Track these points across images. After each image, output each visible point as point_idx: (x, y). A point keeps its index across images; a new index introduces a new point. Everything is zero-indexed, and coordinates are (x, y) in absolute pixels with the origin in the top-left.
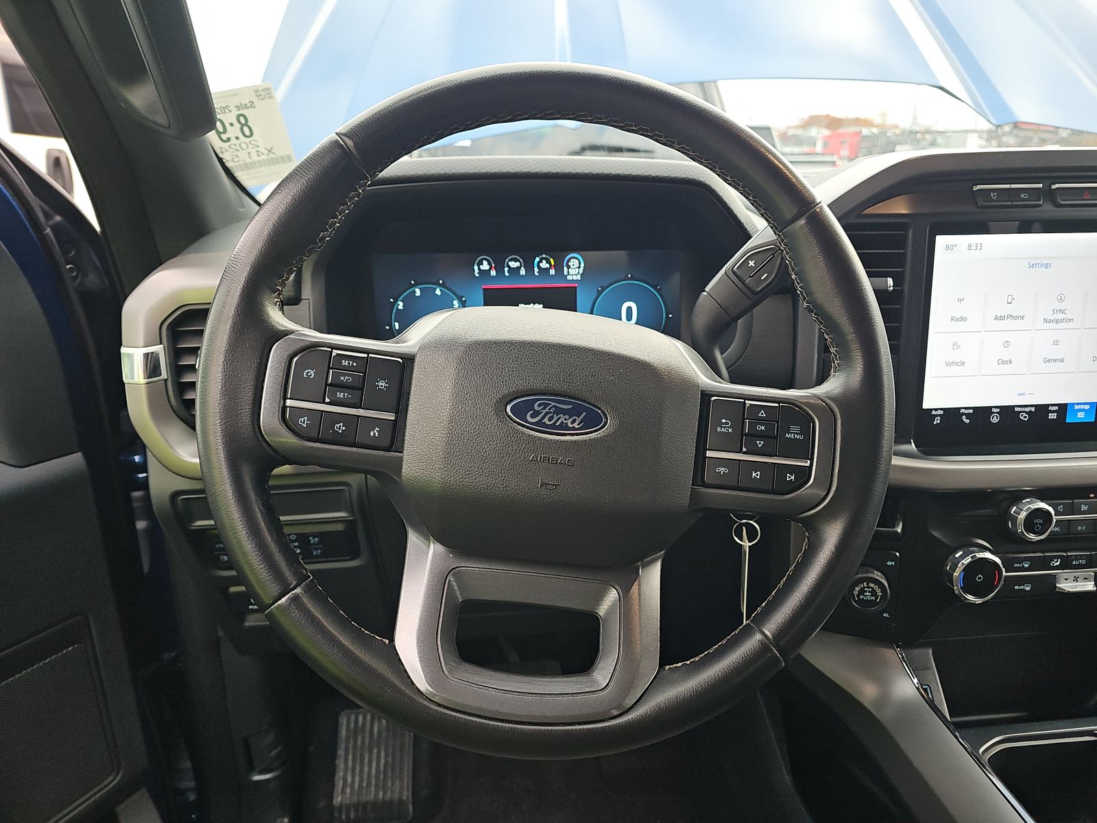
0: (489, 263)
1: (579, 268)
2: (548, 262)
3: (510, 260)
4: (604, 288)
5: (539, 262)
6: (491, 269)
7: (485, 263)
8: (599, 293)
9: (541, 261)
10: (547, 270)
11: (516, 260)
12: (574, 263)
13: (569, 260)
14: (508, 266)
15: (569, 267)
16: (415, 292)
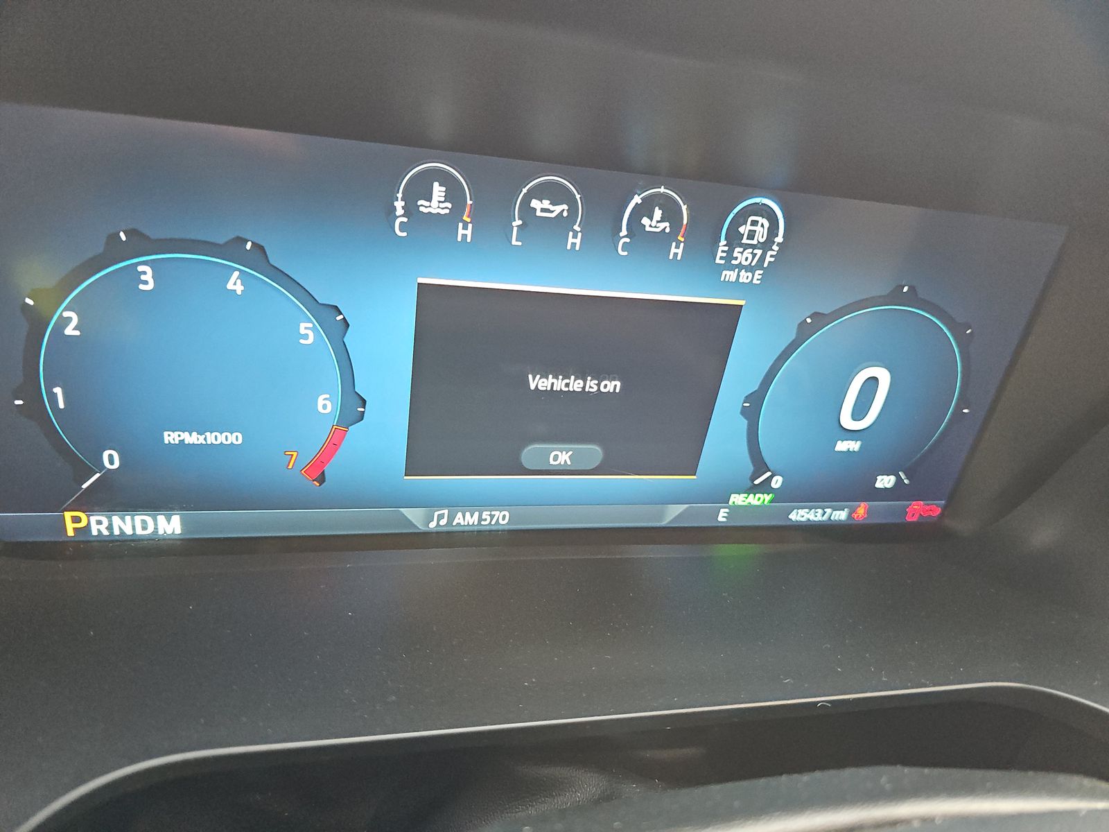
0: (454, 194)
1: (766, 246)
2: (671, 214)
3: (538, 193)
4: (820, 319)
5: (639, 212)
6: (455, 215)
7: (438, 191)
8: (804, 332)
9: (645, 209)
10: (663, 240)
11: (555, 194)
12: (758, 228)
13: (741, 218)
14: (527, 211)
15: (734, 239)
16: (137, 278)
